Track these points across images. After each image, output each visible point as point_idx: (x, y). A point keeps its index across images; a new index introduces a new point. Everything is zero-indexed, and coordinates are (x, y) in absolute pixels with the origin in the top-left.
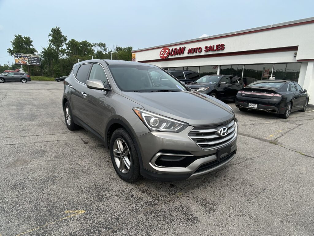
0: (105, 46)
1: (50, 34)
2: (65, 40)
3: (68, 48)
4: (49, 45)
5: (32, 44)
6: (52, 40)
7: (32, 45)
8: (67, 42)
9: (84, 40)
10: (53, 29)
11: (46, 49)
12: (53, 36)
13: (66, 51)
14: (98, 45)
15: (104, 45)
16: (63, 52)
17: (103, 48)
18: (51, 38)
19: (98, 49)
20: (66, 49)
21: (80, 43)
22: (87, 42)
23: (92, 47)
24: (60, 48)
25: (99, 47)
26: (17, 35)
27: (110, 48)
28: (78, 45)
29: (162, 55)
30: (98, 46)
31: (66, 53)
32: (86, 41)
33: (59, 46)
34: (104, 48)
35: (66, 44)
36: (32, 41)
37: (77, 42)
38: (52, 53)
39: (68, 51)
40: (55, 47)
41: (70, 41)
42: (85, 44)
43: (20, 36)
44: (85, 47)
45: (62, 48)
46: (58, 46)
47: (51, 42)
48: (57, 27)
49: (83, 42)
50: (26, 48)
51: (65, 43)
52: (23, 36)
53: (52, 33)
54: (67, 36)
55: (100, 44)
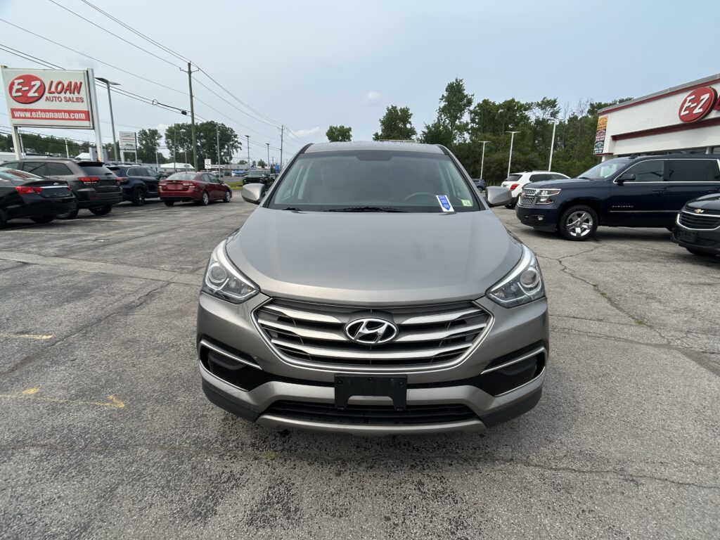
0: (555, 107)
1: (443, 96)
2: (469, 102)
3: (473, 120)
4: (438, 119)
5: (410, 120)
6: (445, 107)
7: (410, 123)
8: (472, 108)
9: (509, 99)
10: (449, 86)
11: (431, 126)
12: (448, 99)
13: (470, 126)
14: (538, 105)
15: (552, 104)
16: (463, 128)
17: (549, 110)
18: (443, 104)
19: (537, 114)
20: (469, 121)
21: (500, 106)
22: (514, 102)
23: (525, 110)
24: (457, 122)
25: (540, 110)
26: (390, 107)
27: (569, 110)
28: (495, 111)
29: (687, 112)
30: (537, 108)
31: (467, 130)
32: (513, 100)
33: (456, 118)
34: (551, 111)
35: (471, 112)
36: (411, 114)
37: (494, 104)
38: (441, 132)
39: (472, 127)
40: (448, 121)
41: (479, 105)
42: (511, 106)
43: (394, 108)
44: (509, 114)
45: (461, 120)
46: (454, 118)
47: (443, 111)
48: (456, 80)
49: (506, 102)
50: (401, 128)
51: (469, 110)
52: (398, 108)
53: (445, 94)
54: (473, 95)
55: (543, 102)
